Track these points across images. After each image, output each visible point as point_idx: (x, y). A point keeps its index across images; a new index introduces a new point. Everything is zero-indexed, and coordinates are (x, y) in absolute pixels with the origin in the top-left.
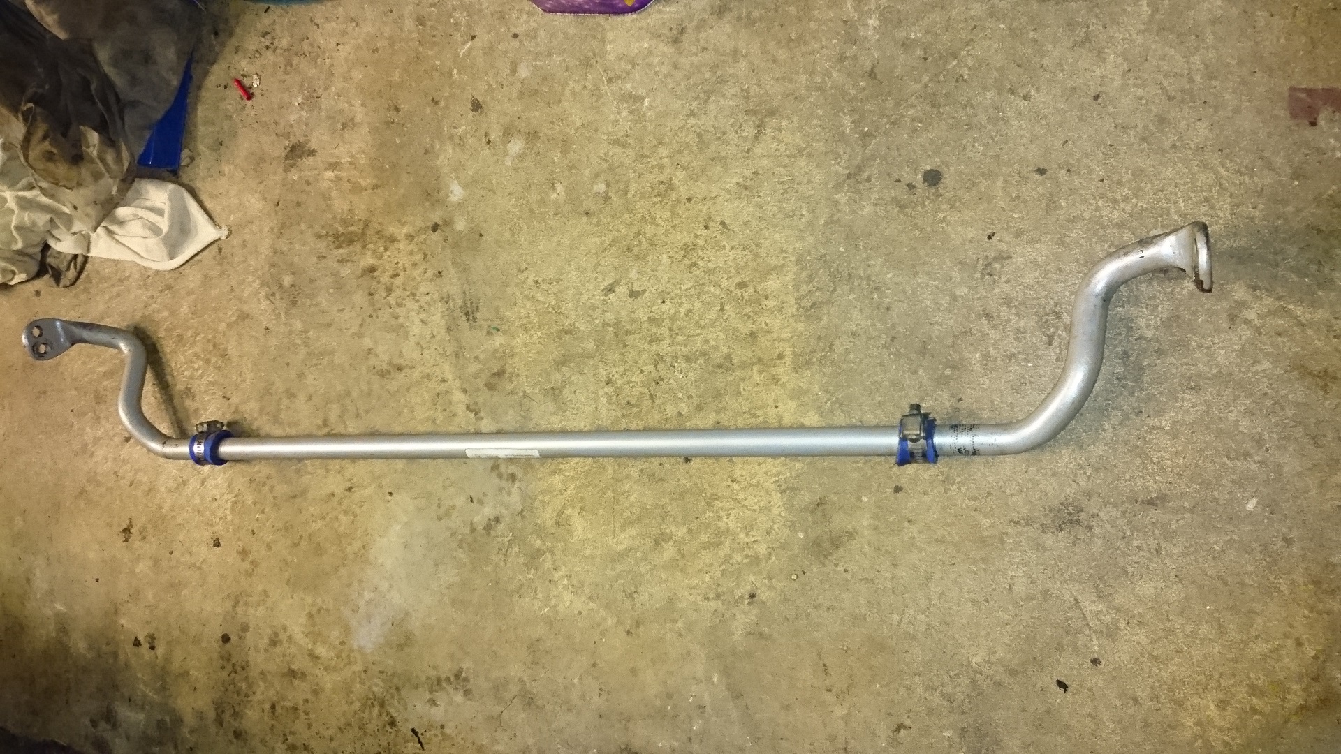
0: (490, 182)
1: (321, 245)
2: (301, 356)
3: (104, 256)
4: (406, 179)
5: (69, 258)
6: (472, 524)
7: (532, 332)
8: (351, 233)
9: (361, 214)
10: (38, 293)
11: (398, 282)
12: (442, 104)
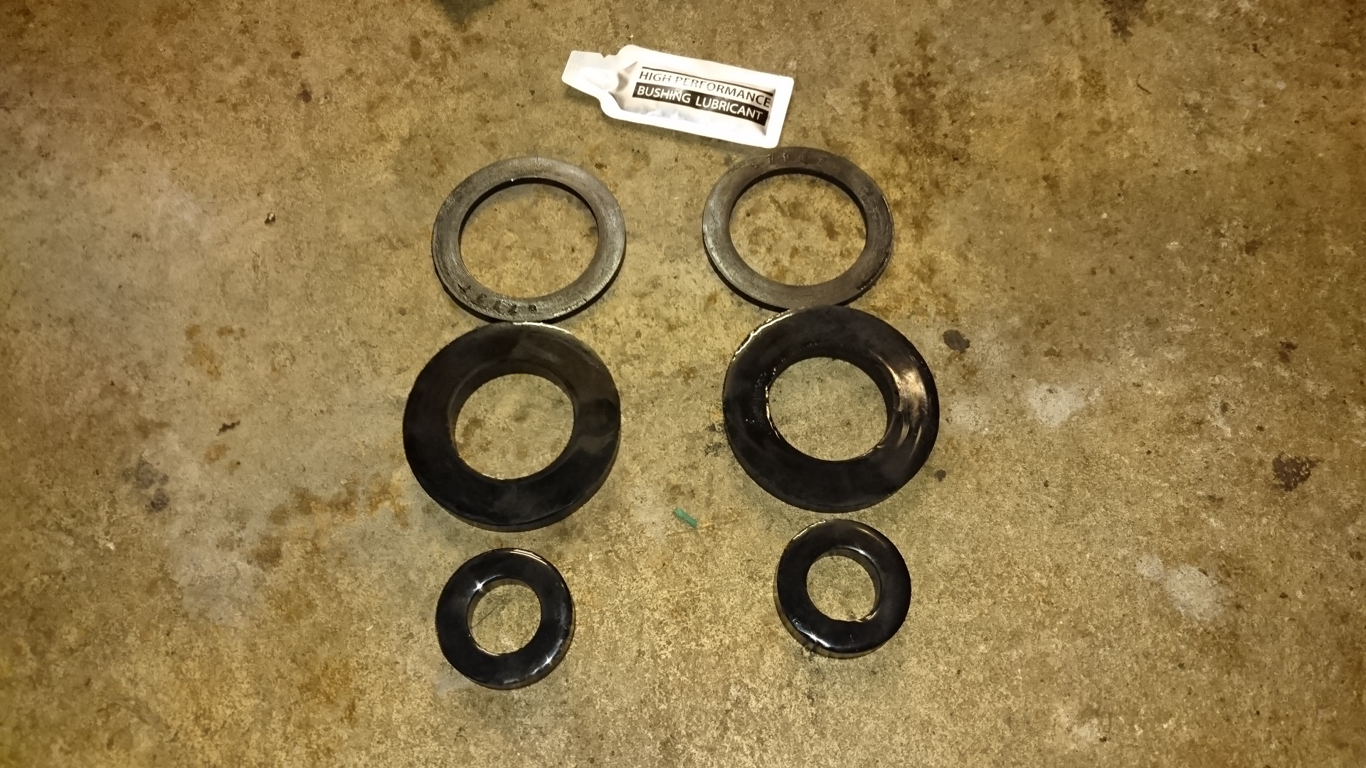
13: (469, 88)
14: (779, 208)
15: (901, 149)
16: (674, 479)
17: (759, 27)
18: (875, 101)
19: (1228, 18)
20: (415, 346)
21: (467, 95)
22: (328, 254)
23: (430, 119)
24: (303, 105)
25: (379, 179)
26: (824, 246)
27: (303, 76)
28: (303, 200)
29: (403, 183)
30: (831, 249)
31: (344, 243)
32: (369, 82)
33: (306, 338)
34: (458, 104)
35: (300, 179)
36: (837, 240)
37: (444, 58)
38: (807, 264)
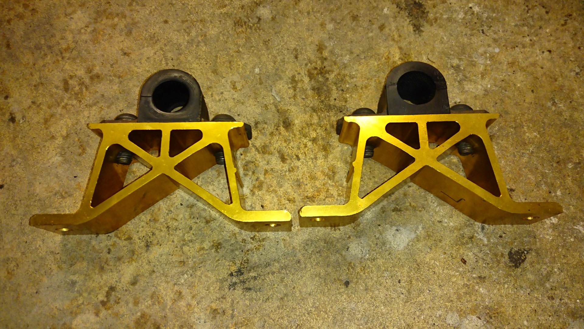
13: (95, 104)
14: (257, 149)
15: (314, 110)
16: (214, 306)
17: (238, 52)
18: (299, 85)
19: (469, 17)
20: (78, 250)
21: (94, 108)
22: (31, 205)
23: (77, 124)
24: (11, 124)
25: (53, 161)
26: (280, 167)
27: (11, 109)
28: (16, 177)
29: (66, 161)
30: (284, 168)
31: (38, 198)
32: (44, 108)
33: (23, 253)
34: (90, 113)
35: (13, 166)
36: (286, 163)
37: (81, 89)
38: (273, 178)
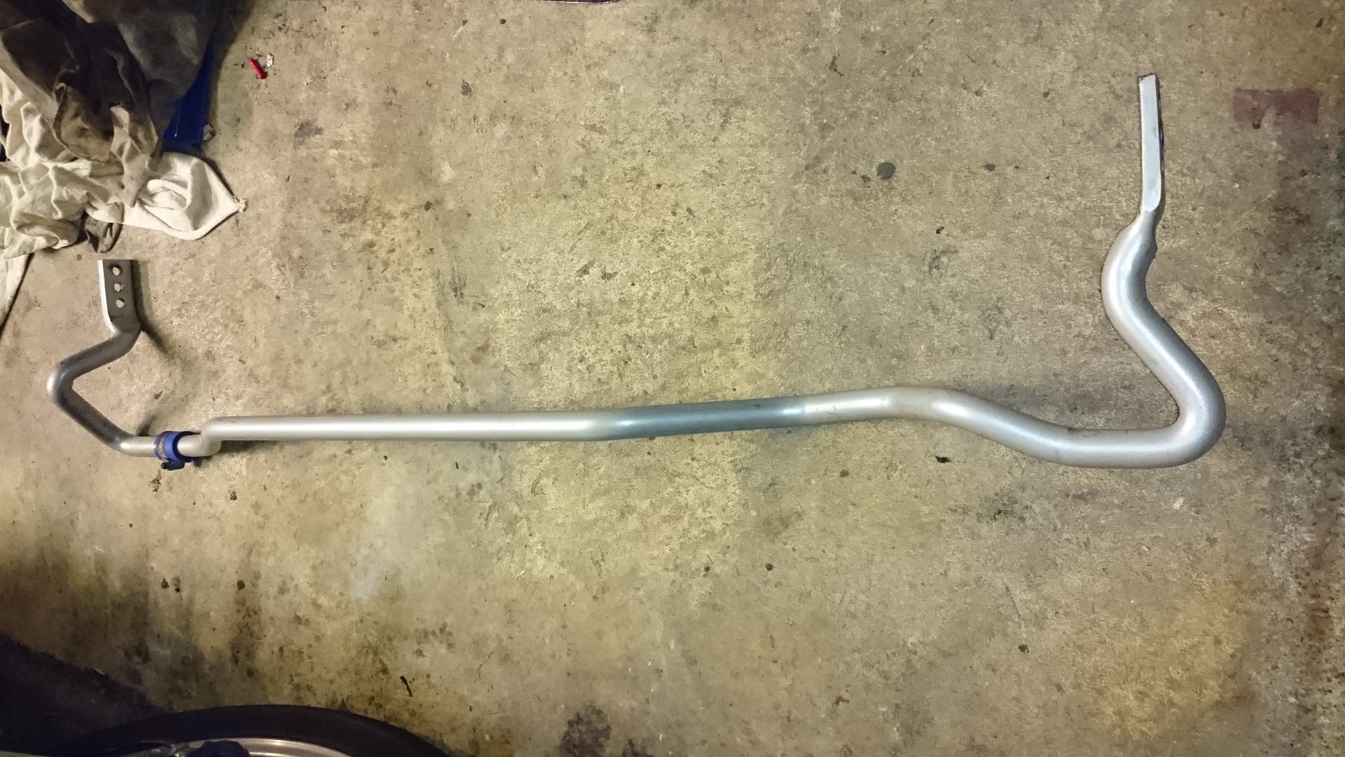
0: (478, 163)
1: (327, 220)
2: (307, 325)
3: (137, 225)
4: (402, 158)
5: (105, 225)
6: (457, 489)
7: (513, 309)
8: (353, 209)
9: (361, 190)
10: (79, 257)
11: (394, 256)
12: (435, 86)
